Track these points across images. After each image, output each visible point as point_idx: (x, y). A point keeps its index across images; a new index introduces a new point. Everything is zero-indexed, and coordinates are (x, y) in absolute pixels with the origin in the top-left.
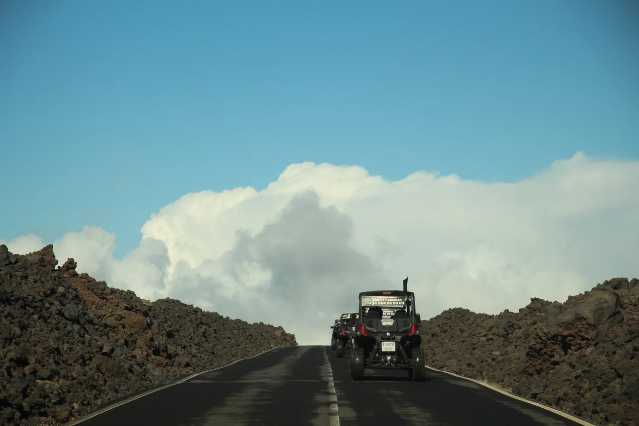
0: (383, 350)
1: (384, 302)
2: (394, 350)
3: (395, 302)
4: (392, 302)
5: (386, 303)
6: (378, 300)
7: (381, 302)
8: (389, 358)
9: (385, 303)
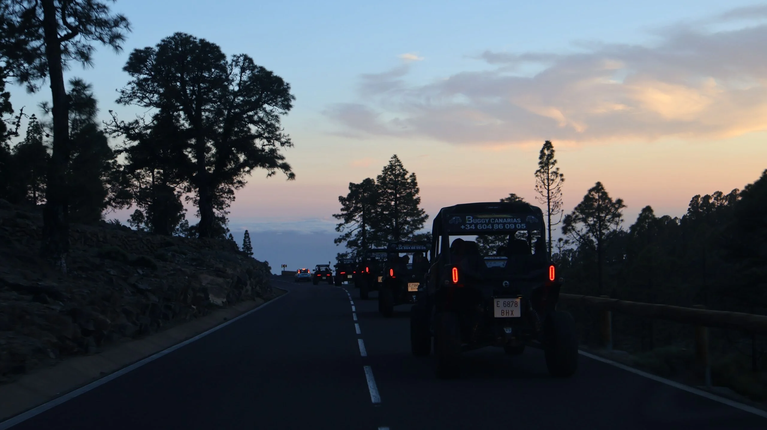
0: (498, 314)
1: (487, 225)
2: (517, 313)
3: (509, 223)
4: (504, 224)
5: (493, 226)
6: (477, 221)
7: (482, 224)
8: (508, 331)
9: (490, 227)
